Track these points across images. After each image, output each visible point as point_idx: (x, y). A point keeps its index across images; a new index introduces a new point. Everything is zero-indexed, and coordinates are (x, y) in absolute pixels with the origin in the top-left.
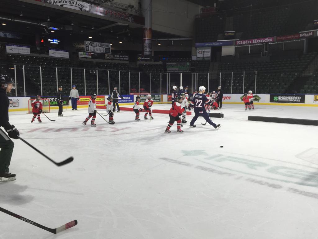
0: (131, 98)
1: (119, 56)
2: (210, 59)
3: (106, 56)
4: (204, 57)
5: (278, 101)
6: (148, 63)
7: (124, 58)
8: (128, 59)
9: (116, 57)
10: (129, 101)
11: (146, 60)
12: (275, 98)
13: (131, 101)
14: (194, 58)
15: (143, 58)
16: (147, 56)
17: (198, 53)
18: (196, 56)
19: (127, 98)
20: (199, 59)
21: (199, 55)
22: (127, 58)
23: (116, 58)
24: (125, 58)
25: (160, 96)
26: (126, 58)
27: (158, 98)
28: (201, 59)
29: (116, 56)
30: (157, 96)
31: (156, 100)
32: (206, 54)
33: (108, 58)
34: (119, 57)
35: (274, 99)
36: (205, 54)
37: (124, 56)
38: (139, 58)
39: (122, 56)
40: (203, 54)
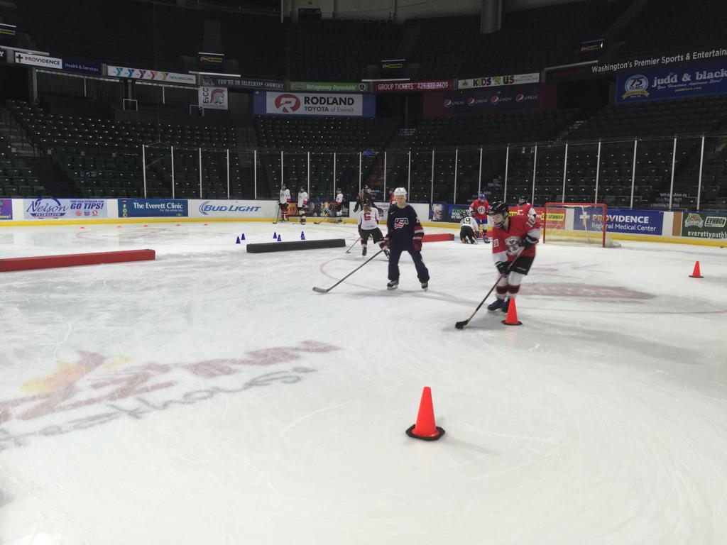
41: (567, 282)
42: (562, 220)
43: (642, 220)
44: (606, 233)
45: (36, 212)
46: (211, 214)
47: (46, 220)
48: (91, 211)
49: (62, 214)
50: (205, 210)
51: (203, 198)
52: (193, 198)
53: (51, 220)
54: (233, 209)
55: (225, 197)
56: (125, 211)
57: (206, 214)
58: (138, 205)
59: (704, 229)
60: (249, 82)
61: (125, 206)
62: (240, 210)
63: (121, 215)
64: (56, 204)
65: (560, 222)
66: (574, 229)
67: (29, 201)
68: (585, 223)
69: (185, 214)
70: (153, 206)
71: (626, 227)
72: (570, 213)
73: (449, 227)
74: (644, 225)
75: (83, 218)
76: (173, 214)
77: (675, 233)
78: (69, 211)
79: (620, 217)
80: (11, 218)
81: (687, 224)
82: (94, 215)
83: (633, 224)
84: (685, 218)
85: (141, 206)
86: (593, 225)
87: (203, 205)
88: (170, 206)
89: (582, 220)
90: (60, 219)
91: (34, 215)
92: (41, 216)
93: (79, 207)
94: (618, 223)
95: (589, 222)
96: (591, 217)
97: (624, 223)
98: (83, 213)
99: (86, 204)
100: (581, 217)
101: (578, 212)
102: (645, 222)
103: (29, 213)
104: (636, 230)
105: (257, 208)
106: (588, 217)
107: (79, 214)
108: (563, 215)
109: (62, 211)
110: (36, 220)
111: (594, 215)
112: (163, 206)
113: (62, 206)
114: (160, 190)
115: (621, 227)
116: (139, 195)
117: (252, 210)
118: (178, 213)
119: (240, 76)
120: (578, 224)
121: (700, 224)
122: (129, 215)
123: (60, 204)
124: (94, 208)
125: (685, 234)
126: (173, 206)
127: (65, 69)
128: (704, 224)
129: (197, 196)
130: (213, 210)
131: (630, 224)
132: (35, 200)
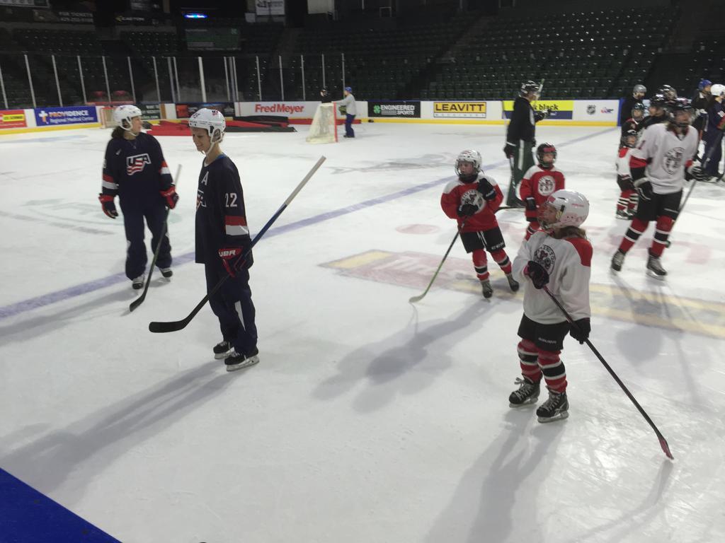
0: (89, 113)
1: (68, 14)
2: (283, 19)
3: (36, 13)
4: (270, 16)
5: (380, 115)
6: (142, 29)
7: (80, 17)
8: (91, 20)
9: (63, 16)
10: (86, 119)
11: (136, 23)
12: (377, 109)
13: (92, 119)
14: (250, 18)
15: (128, 19)
16: (138, 13)
17: (259, 5)
18: (254, 12)
19: (80, 113)
20: (260, 20)
21: (261, 11)
22: (90, 18)
23: (62, 19)
24: (84, 17)
25: (157, 107)
26: (87, 17)
27: (154, 112)
28: (266, 20)
29: (60, 13)
30: (152, 107)
31: (150, 115)
32: (277, 8)
33: (42, 18)
34: (70, 17)
35: (375, 111)
36: (272, 8)
37: (81, 15)
38: (119, 19)
39: (77, 14)
40: (268, 9)
42: (23, 120)
43: (83, 113)
66: (37, 125)
71: (75, 119)
72: (30, 112)
86: (52, 121)
96: (49, 115)
97: (72, 117)
101: (37, 111)
102: (86, 114)
104: (81, 120)
108: (22, 115)
115: (71, 120)
131: (77, 117)
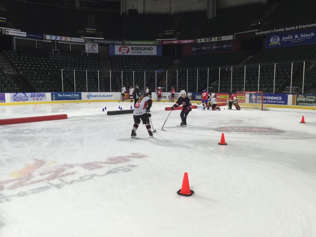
41: (247, 126)
42: (244, 99)
43: (278, 98)
44: (263, 104)
45: (16, 99)
46: (91, 98)
47: (20, 102)
48: (39, 98)
49: (27, 100)
50: (89, 97)
51: (88, 92)
52: (84, 92)
53: (22, 102)
54: (101, 96)
55: (97, 91)
56: (54, 98)
57: (89, 98)
58: (60, 95)
59: (306, 102)
60: (107, 41)
61: (54, 95)
62: (104, 97)
63: (52, 100)
64: (24, 95)
65: (243, 100)
66: (249, 103)
67: (13, 94)
68: (254, 100)
69: (80, 99)
70: (66, 96)
71: (272, 102)
72: (247, 95)
73: (194, 103)
74: (279, 100)
75: (36, 101)
76: (75, 99)
77: (293, 104)
78: (30, 98)
79: (269, 97)
80: (5, 102)
81: (298, 100)
82: (41, 100)
83: (275, 100)
84: (297, 97)
85: (61, 96)
86: (257, 101)
87: (88, 95)
88: (74, 95)
89: (252, 99)
90: (26, 102)
91: (15, 100)
92: (18, 101)
93: (34, 96)
94: (268, 100)
95: (256, 99)
96: (257, 98)
97: (271, 100)
98: (36, 99)
99: (37, 95)
100: (252, 97)
101: (251, 95)
102: (280, 99)
103: (12, 99)
104: (276, 103)
105: (112, 96)
106: (255, 97)
107: (34, 99)
108: (244, 97)
109: (27, 98)
110: (16, 102)
111: (258, 97)
112: (70, 95)
113: (27, 96)
114: (69, 89)
115: (270, 102)
116: (60, 91)
117: (109, 96)
118: (77, 98)
119: (103, 39)
120: (251, 101)
121: (304, 100)
122: (56, 99)
123: (26, 95)
124: (41, 97)
125: (297, 104)
126: (75, 95)
127: (27, 37)
128: (305, 100)
129: (85, 91)
130: (92, 97)
131: (273, 100)
132: (15, 94)
